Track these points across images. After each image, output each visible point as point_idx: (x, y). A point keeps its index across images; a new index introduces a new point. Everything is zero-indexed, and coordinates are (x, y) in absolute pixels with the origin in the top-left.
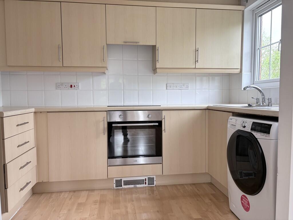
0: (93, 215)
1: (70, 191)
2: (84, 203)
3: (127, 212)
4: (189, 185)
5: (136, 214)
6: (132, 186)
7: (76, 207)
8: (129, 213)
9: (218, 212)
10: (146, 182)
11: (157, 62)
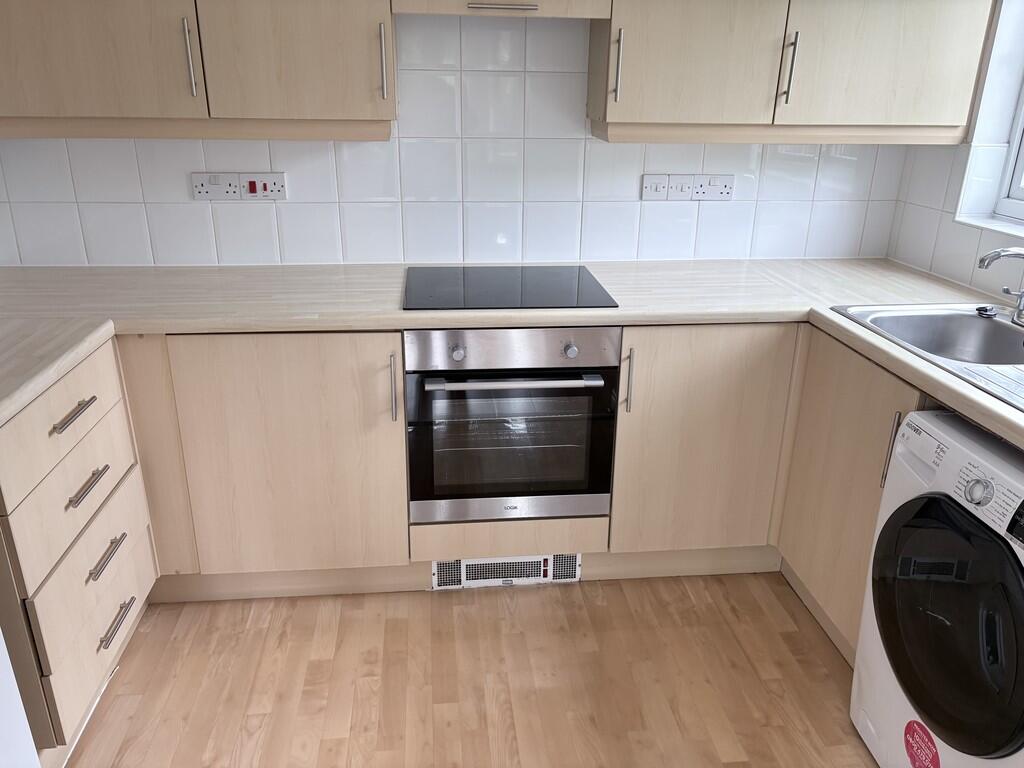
0: (366, 729)
1: (278, 600)
2: (329, 661)
3: (483, 717)
4: (702, 583)
5: (514, 729)
6: (498, 582)
7: (305, 685)
8: (489, 721)
9: (807, 733)
10: (545, 572)
11: (611, 97)
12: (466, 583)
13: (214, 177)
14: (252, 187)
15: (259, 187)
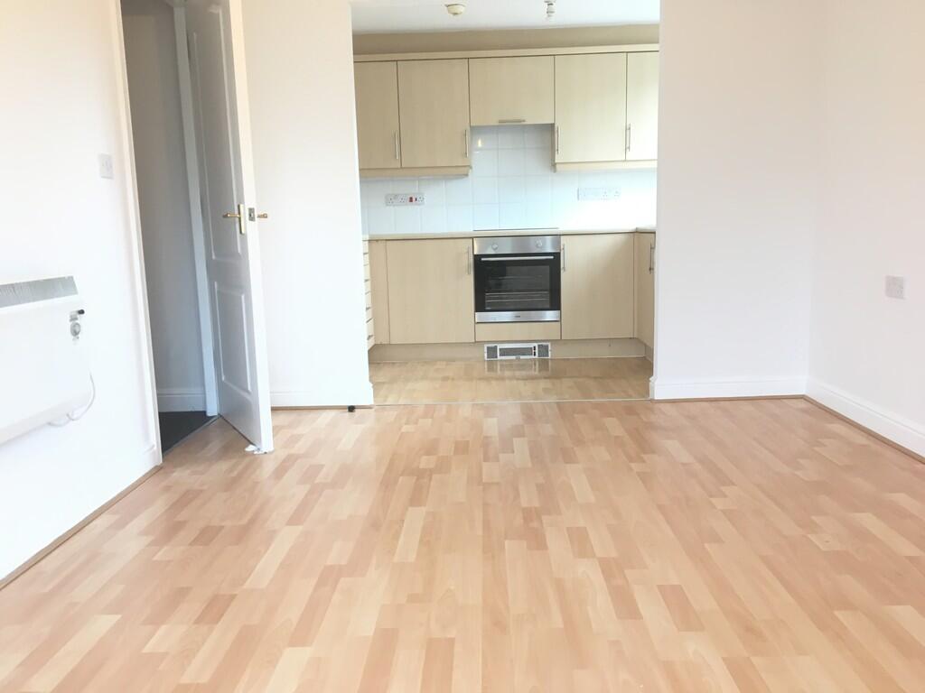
6: (514, 357)
10: (535, 353)
12: (499, 358)
13: (396, 196)
14: (411, 200)
15: (414, 199)
